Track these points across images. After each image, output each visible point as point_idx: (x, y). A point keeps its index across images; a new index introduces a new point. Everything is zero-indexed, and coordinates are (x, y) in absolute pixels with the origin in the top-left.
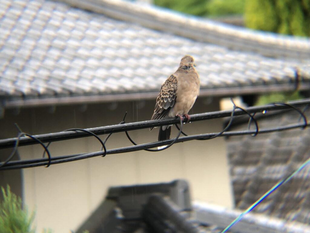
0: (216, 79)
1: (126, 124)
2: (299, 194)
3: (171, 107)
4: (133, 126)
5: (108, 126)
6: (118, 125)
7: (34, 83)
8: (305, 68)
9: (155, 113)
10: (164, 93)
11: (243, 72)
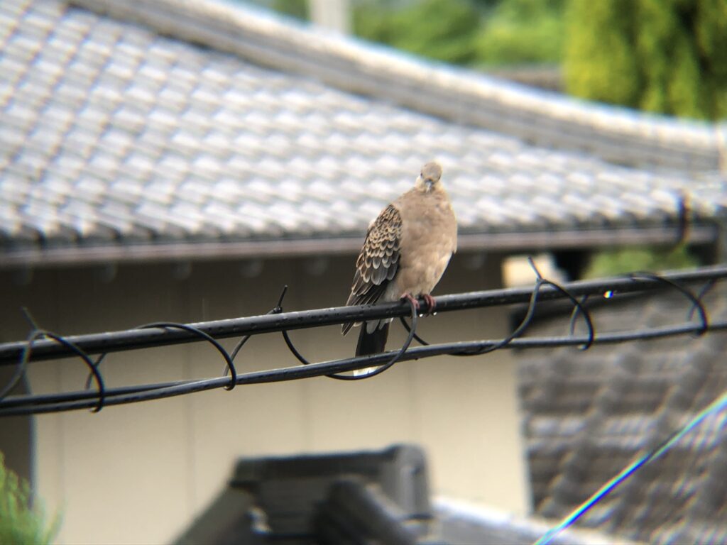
0: (495, 212)
1: (283, 315)
2: (684, 485)
3: (390, 278)
4: (301, 318)
5: (243, 318)
6: (264, 316)
7: (67, 211)
8: (701, 192)
9: (353, 294)
10: (373, 247)
11: (558, 198)
